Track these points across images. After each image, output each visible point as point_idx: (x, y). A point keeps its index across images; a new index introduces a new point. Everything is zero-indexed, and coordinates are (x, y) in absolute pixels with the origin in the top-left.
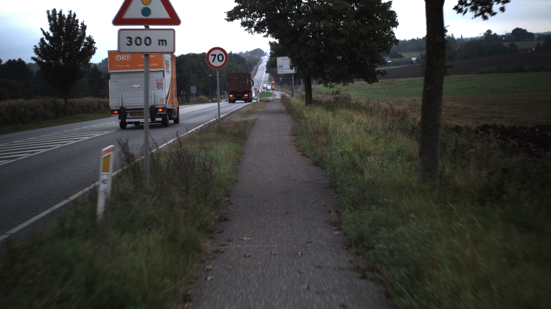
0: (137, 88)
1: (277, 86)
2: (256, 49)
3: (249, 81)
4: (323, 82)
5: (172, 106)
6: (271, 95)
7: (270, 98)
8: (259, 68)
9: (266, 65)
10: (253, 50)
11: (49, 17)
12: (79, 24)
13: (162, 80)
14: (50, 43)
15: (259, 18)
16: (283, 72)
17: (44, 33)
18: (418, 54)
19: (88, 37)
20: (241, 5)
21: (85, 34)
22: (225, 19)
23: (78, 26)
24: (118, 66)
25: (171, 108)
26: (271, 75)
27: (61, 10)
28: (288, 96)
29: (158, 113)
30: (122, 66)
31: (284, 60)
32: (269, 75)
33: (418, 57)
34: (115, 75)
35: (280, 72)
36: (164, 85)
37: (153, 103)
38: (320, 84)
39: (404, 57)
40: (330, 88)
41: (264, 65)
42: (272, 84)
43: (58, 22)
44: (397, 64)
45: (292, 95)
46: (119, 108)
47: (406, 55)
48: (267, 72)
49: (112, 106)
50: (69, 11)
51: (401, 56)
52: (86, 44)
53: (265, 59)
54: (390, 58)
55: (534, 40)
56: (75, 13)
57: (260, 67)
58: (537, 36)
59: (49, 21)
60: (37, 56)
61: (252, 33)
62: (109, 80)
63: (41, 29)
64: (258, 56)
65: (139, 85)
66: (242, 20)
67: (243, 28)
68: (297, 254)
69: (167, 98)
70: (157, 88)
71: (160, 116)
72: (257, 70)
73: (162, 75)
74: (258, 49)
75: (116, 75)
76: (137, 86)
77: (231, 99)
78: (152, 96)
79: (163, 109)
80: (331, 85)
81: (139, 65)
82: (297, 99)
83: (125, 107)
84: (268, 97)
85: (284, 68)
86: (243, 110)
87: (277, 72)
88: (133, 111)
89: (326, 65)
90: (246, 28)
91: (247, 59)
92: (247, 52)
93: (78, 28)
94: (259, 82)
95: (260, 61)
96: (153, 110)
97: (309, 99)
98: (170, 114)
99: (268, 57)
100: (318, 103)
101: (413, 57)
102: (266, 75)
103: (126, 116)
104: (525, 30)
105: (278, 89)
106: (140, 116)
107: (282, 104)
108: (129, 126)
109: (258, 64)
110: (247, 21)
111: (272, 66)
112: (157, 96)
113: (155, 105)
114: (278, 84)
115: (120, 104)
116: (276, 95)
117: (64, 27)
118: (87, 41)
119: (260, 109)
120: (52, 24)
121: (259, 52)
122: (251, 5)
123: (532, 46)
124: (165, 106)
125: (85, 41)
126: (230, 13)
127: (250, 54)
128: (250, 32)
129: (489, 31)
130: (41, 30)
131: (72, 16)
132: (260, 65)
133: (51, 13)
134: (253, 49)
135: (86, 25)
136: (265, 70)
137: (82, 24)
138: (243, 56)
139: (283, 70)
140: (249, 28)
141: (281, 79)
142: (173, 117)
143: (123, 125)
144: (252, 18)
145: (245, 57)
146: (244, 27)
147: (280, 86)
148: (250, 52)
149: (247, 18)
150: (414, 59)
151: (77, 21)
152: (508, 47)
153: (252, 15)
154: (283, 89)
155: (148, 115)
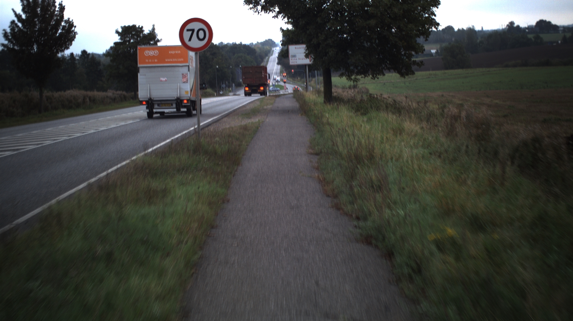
0: (164, 81)
1: (289, 79)
2: (267, 39)
3: (265, 74)
4: (346, 74)
5: (195, 98)
6: (282, 88)
7: (282, 92)
8: (270, 60)
9: (277, 56)
12: (57, 4)
13: (187, 74)
14: (22, 26)
16: (296, 62)
17: (16, 14)
18: (438, 46)
19: (66, 20)
21: (63, 17)
23: (56, 7)
24: (147, 61)
25: (194, 100)
26: (283, 67)
28: (300, 89)
29: (183, 104)
30: (150, 61)
31: (297, 48)
32: (281, 67)
33: (438, 49)
34: (143, 69)
35: (293, 62)
36: (189, 78)
37: (179, 95)
38: (342, 77)
41: (275, 56)
42: (284, 76)
45: (306, 88)
46: (147, 99)
48: (278, 64)
49: (140, 98)
52: (63, 27)
53: (277, 50)
55: (559, 33)
58: (562, 29)
60: (6, 42)
62: (139, 74)
63: (13, 9)
64: (269, 47)
65: (166, 79)
67: (247, 7)
69: (191, 91)
70: (183, 81)
71: (185, 107)
72: (268, 61)
73: (188, 70)
74: (269, 39)
75: (145, 69)
77: (247, 92)
78: (178, 89)
79: (188, 100)
80: (356, 78)
81: (166, 60)
83: (153, 98)
84: (279, 91)
85: (297, 58)
86: (248, 107)
87: (289, 63)
88: (160, 102)
89: (350, 53)
90: (251, 6)
91: (258, 50)
92: (258, 42)
93: (55, 10)
95: (271, 52)
96: (179, 101)
97: (328, 95)
98: (193, 105)
99: (280, 47)
101: (433, 49)
102: (278, 67)
103: (153, 106)
104: (549, 23)
105: (290, 82)
106: (167, 107)
107: (295, 100)
108: (155, 115)
109: (269, 55)
111: (284, 56)
112: (183, 89)
114: (290, 77)
115: (148, 96)
116: (287, 89)
117: (39, 7)
118: (65, 24)
120: (25, 4)
121: (270, 43)
123: (557, 38)
124: (190, 98)
125: (63, 24)
127: (261, 45)
128: (256, 12)
129: (512, 23)
130: (12, 12)
132: (271, 57)
135: (64, 6)
136: (276, 62)
137: (60, 5)
138: (254, 47)
140: (255, 6)
141: (293, 70)
142: (196, 108)
143: (150, 115)
145: (256, 48)
146: (249, 5)
147: (292, 79)
148: (262, 43)
150: (433, 51)
152: (533, 39)
154: (295, 82)
155: (174, 106)
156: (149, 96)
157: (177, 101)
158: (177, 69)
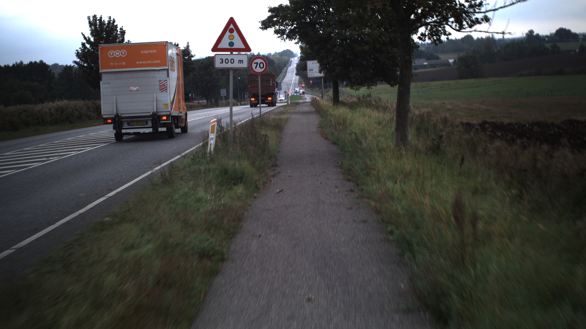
0: (135, 90)
1: (307, 89)
2: (285, 50)
3: (273, 82)
4: (350, 84)
5: (178, 112)
6: (301, 98)
7: (300, 101)
8: (288, 71)
9: (296, 67)
10: (282, 52)
11: (90, 22)
12: (118, 29)
13: (166, 81)
14: (90, 47)
15: (291, 26)
17: (85, 38)
18: (456, 56)
20: (274, 14)
21: (124, 39)
22: (260, 27)
23: (117, 31)
24: (112, 64)
25: (177, 115)
26: (301, 78)
27: (101, 16)
28: (318, 98)
29: (161, 122)
30: (116, 64)
31: (314, 63)
32: (299, 78)
33: (456, 59)
34: (107, 75)
35: (310, 75)
36: (168, 86)
37: (155, 110)
38: (347, 87)
39: (441, 59)
40: (356, 91)
41: (293, 66)
42: (302, 87)
43: (99, 27)
44: (434, 66)
45: (322, 97)
46: (113, 116)
47: (442, 57)
48: (297, 74)
49: (104, 114)
50: (108, 17)
51: (438, 58)
53: (295, 61)
54: (426, 60)
55: (579, 41)
56: (114, 20)
57: (290, 70)
58: (582, 37)
59: (90, 26)
60: (78, 60)
61: (284, 40)
62: (101, 82)
63: (82, 33)
64: (287, 58)
65: (138, 88)
66: (275, 28)
67: (276, 36)
68: (317, 175)
69: (172, 103)
70: (160, 90)
71: (164, 125)
72: (286, 72)
73: (166, 75)
75: (109, 75)
76: (136, 89)
77: (253, 103)
78: (154, 101)
79: (167, 116)
80: (357, 88)
81: (138, 63)
82: (327, 101)
83: (121, 114)
84: (298, 100)
85: (314, 71)
87: (307, 75)
88: (130, 120)
89: (352, 69)
90: (279, 35)
91: (276, 61)
92: (276, 53)
93: (117, 33)
94: (289, 85)
95: (289, 63)
96: (155, 118)
97: (336, 100)
98: (176, 122)
99: (298, 59)
100: (344, 104)
101: (451, 59)
102: (296, 78)
103: (122, 125)
104: (569, 31)
105: (308, 93)
106: (139, 126)
107: (312, 106)
108: (125, 138)
109: (287, 66)
110: (280, 29)
111: (302, 69)
112: (160, 101)
113: (157, 112)
114: (309, 88)
117: (104, 32)
119: (291, 111)
120: (93, 29)
121: (288, 54)
122: (284, 15)
123: (575, 47)
124: (170, 113)
126: (264, 22)
127: (279, 55)
128: (282, 40)
129: (531, 32)
130: (81, 35)
131: (112, 22)
132: (289, 68)
133: (91, 19)
134: (283, 50)
135: (125, 30)
136: (295, 73)
137: (121, 29)
138: (272, 58)
139: (313, 74)
140: (282, 35)
141: (311, 81)
142: (180, 126)
143: (119, 137)
144: (284, 27)
145: (274, 59)
146: (277, 34)
147: (310, 89)
148: (279, 53)
149: (279, 27)
150: (451, 61)
151: (116, 26)
152: (550, 48)
153: (284, 23)
154: (313, 92)
155: (150, 124)
156: (115, 111)
157: (153, 118)
158: (152, 74)
